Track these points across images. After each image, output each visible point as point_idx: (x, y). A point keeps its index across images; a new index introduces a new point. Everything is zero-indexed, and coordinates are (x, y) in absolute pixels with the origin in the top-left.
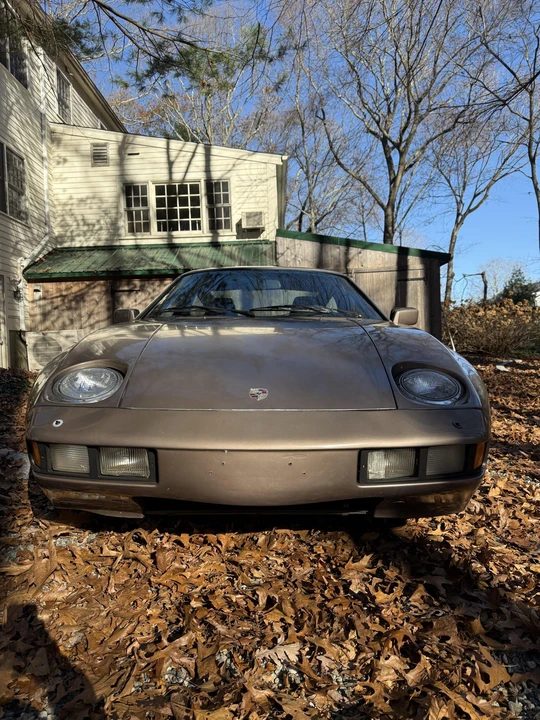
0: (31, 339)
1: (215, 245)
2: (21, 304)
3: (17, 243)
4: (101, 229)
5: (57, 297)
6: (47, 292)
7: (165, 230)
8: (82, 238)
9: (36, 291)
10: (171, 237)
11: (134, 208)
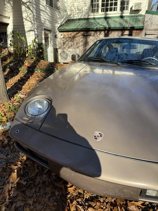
0: (60, 51)
1: (122, 17)
2: (57, 40)
3: (56, 19)
4: (82, 12)
5: (67, 37)
6: (65, 35)
7: (104, 11)
8: (76, 15)
9: (61, 35)
10: (106, 14)
11: (94, 3)
